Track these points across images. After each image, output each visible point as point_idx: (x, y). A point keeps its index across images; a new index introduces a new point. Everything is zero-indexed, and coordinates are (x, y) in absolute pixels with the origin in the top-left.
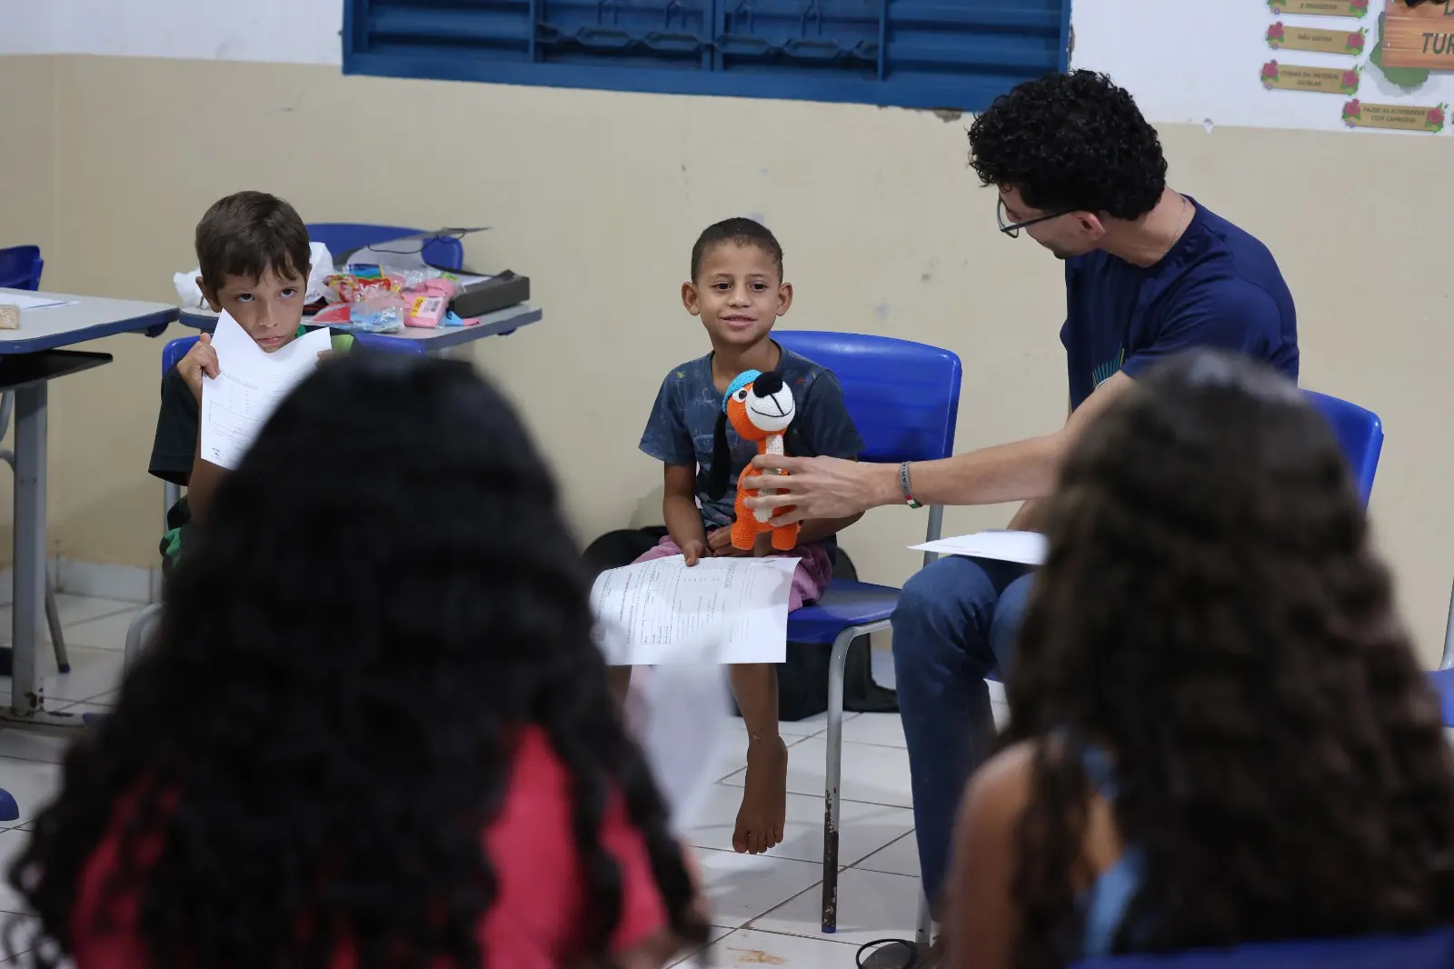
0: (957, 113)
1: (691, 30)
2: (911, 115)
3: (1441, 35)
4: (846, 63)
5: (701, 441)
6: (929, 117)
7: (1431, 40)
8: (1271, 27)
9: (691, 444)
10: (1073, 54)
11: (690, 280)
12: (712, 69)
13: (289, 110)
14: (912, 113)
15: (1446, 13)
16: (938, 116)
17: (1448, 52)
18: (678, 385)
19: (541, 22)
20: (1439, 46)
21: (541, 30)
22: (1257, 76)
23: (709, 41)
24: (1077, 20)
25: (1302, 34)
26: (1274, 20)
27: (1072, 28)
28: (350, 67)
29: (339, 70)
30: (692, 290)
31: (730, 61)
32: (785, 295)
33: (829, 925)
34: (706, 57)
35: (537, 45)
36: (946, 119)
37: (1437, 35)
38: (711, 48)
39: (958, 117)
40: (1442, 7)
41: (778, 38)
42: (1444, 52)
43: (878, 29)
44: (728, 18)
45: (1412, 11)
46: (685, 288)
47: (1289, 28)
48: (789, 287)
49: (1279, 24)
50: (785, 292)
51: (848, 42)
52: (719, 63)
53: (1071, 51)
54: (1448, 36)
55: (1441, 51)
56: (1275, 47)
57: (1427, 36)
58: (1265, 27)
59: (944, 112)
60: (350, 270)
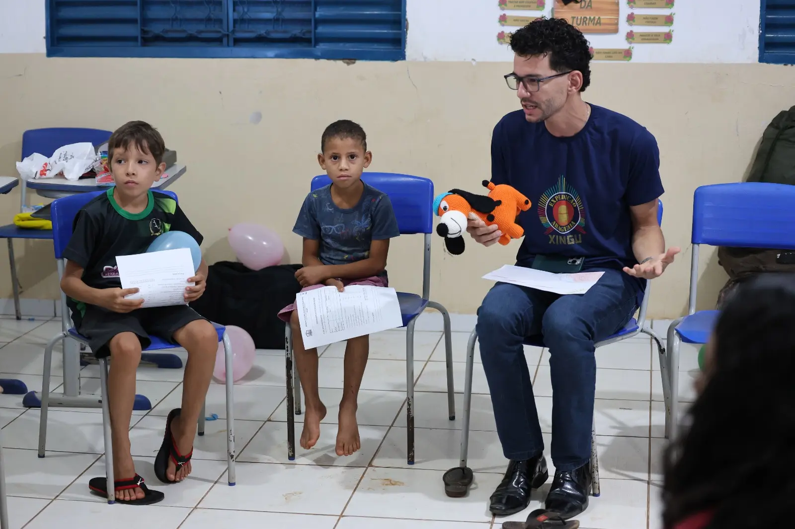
0: (353, 61)
1: (217, 28)
2: (331, 63)
3: (579, 18)
4: (294, 40)
5: (325, 229)
6: (340, 63)
7: (575, 20)
8: (501, 16)
9: (320, 230)
10: (408, 32)
11: (322, 153)
12: (228, 45)
13: (20, 75)
14: (332, 62)
15: (581, 7)
16: (344, 62)
17: (583, 25)
18: (314, 201)
19: (143, 28)
20: (579, 22)
21: (143, 32)
22: (495, 38)
23: (227, 33)
24: (409, 16)
25: (515, 19)
26: (502, 13)
27: (407, 20)
28: (51, 53)
29: (45, 55)
30: (322, 158)
31: (238, 42)
32: (368, 158)
33: (411, 461)
34: (225, 40)
35: (142, 38)
36: (348, 64)
37: (578, 18)
38: (228, 35)
39: (354, 63)
40: (579, 5)
41: (262, 30)
42: (581, 25)
43: (311, 24)
44: (235, 21)
45: (566, 7)
46: (319, 157)
47: (508, 16)
48: (370, 154)
49: (504, 15)
50: (369, 156)
51: (296, 31)
52: (231, 42)
53: (407, 31)
54: (583, 17)
55: (580, 24)
56: (503, 25)
57: (573, 18)
58: (498, 16)
59: (347, 61)
60: (101, 154)
